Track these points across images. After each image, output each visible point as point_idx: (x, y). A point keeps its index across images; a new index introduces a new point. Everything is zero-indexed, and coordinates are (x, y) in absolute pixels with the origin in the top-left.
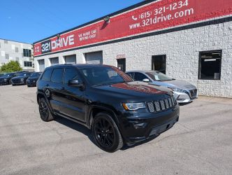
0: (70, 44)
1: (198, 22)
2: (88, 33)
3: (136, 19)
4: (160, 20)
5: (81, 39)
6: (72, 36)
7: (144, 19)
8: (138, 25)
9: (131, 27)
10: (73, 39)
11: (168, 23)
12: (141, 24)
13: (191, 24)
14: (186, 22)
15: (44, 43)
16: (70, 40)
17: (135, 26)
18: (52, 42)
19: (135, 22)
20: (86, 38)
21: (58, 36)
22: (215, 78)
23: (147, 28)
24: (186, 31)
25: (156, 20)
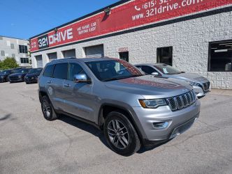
0: (69, 38)
1: (208, 10)
2: (87, 26)
3: (139, 9)
4: (166, 9)
5: (80, 33)
6: (71, 30)
7: (148, 8)
8: (142, 16)
9: (134, 18)
10: (71, 33)
11: (175, 12)
12: (145, 14)
13: (200, 12)
14: (195, 11)
15: (41, 38)
16: (68, 34)
17: (138, 17)
18: (50, 37)
19: (139, 13)
20: (86, 31)
21: (56, 30)
22: (226, 69)
23: (151, 19)
24: (194, 20)
25: (161, 10)
